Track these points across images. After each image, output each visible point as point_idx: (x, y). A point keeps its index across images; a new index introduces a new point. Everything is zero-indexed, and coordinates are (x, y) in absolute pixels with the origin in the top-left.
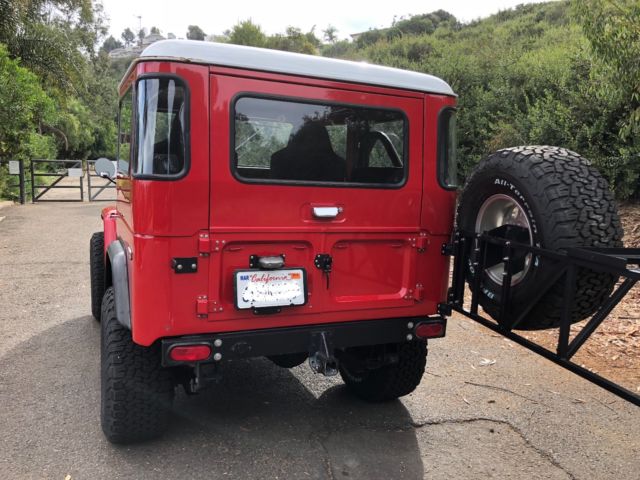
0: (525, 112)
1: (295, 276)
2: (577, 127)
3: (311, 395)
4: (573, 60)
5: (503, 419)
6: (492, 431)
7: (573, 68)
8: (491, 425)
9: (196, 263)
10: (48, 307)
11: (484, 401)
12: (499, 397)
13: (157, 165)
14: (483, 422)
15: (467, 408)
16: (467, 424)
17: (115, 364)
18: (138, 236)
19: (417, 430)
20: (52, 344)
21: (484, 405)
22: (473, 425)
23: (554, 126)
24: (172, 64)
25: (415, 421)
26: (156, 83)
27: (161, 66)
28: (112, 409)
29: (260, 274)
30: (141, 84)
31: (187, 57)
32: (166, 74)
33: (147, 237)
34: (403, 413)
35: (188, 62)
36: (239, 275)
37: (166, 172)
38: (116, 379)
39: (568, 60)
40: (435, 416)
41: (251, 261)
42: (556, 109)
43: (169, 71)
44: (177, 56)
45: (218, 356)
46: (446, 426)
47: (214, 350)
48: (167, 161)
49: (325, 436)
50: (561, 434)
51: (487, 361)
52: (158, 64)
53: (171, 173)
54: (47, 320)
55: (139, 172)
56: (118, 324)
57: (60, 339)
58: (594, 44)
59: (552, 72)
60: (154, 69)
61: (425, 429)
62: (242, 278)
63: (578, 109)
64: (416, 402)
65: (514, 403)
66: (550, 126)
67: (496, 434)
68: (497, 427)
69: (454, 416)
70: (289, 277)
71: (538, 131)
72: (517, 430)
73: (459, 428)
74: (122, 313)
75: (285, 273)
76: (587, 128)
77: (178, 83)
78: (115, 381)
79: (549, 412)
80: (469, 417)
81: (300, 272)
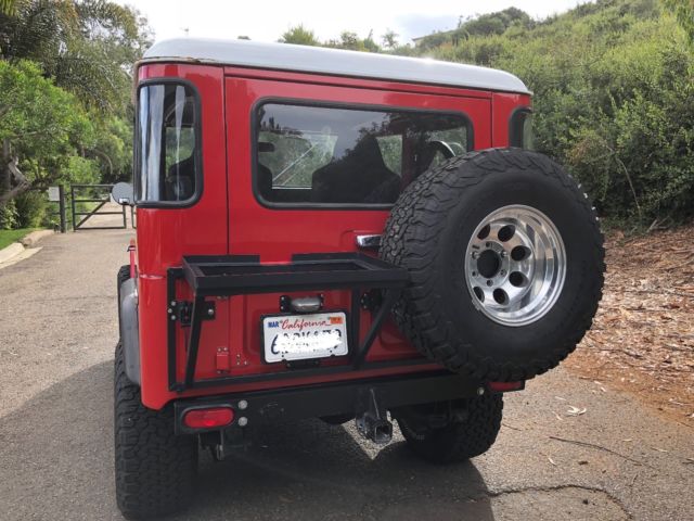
0: (611, 116)
1: (336, 321)
2: (673, 130)
4: (665, 55)
5: (598, 486)
6: (586, 502)
7: (666, 64)
8: (584, 494)
9: (213, 308)
10: (74, 349)
11: (574, 462)
12: (593, 457)
14: (573, 490)
15: (553, 471)
16: (553, 493)
17: (127, 428)
18: (144, 276)
19: (493, 500)
21: (574, 468)
22: (562, 493)
23: (646, 131)
24: (179, 65)
25: (491, 488)
26: (160, 91)
27: (167, 69)
29: (292, 319)
30: (143, 91)
31: (196, 56)
32: (173, 79)
33: (153, 278)
34: (475, 478)
35: (197, 63)
36: (267, 321)
37: (175, 199)
38: (128, 445)
39: (660, 55)
40: (514, 480)
41: (281, 303)
42: (647, 111)
43: (176, 74)
44: (184, 56)
45: (243, 421)
46: (529, 495)
47: (238, 413)
49: (381, 508)
50: (672, 503)
51: (576, 410)
52: (164, 66)
53: (182, 199)
56: (127, 379)
59: (641, 69)
60: (159, 72)
61: (502, 498)
62: (270, 325)
63: (673, 110)
64: (493, 465)
65: (611, 465)
66: (640, 130)
67: (590, 506)
68: (592, 497)
69: (539, 482)
70: (328, 322)
71: (627, 136)
72: (616, 501)
73: (544, 498)
74: (132, 367)
75: (324, 317)
76: (685, 132)
77: (189, 92)
78: (126, 449)
79: (655, 475)
80: (557, 483)
81: (342, 315)
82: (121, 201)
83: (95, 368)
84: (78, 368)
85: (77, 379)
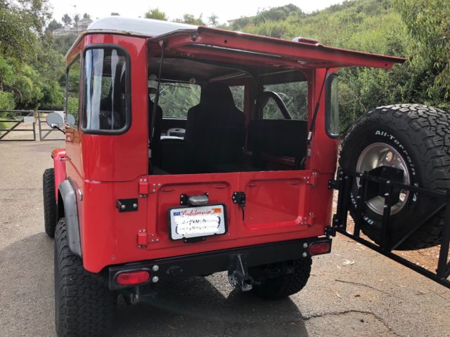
0: (356, 75)
1: (217, 211)
2: (393, 86)
3: (222, 295)
4: (388, 39)
5: (368, 310)
6: (362, 321)
7: (390, 45)
8: (361, 316)
9: (137, 203)
10: (9, 226)
11: (352, 296)
12: (362, 291)
13: (103, 122)
14: (354, 314)
15: (340, 302)
16: (342, 316)
17: (68, 285)
18: (87, 181)
19: (306, 323)
20: (13, 258)
21: (353, 300)
22: (347, 316)
23: (378, 86)
24: (114, 36)
25: (304, 314)
26: (101, 52)
27: (105, 38)
28: (65, 321)
29: (189, 210)
30: (88, 53)
31: (128, 31)
32: (110, 45)
33: (95, 182)
34: (293, 308)
35: (128, 35)
36: (173, 211)
37: (110, 128)
38: (69, 297)
39: (385, 39)
40: (318, 309)
41: (182, 199)
42: (377, 74)
43: (112, 41)
44: (120, 30)
45: (156, 279)
46: (327, 318)
47: (152, 274)
48: (111, 118)
49: (236, 331)
50: (413, 321)
51: (348, 262)
52: (103, 36)
53: (115, 128)
54: (9, 237)
55: (88, 128)
56: (70, 251)
57: (20, 253)
58: (410, 27)
59: (373, 47)
60: (100, 40)
61: (312, 321)
62: (175, 214)
63: (393, 74)
64: (302, 299)
65: (374, 297)
66: (374, 85)
67: (365, 323)
68: (366, 317)
69: (332, 310)
70: (213, 211)
71: (366, 89)
72: (380, 320)
73: (337, 319)
74: (74, 243)
75: (210, 208)
76: (400, 87)
77: (120, 53)
79: (401, 303)
80: (343, 311)
81: (221, 207)
82: (53, 125)
83: (26, 240)
84: (14, 240)
85: (13, 247)
